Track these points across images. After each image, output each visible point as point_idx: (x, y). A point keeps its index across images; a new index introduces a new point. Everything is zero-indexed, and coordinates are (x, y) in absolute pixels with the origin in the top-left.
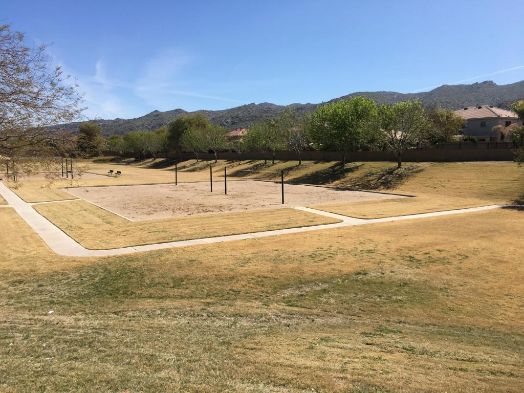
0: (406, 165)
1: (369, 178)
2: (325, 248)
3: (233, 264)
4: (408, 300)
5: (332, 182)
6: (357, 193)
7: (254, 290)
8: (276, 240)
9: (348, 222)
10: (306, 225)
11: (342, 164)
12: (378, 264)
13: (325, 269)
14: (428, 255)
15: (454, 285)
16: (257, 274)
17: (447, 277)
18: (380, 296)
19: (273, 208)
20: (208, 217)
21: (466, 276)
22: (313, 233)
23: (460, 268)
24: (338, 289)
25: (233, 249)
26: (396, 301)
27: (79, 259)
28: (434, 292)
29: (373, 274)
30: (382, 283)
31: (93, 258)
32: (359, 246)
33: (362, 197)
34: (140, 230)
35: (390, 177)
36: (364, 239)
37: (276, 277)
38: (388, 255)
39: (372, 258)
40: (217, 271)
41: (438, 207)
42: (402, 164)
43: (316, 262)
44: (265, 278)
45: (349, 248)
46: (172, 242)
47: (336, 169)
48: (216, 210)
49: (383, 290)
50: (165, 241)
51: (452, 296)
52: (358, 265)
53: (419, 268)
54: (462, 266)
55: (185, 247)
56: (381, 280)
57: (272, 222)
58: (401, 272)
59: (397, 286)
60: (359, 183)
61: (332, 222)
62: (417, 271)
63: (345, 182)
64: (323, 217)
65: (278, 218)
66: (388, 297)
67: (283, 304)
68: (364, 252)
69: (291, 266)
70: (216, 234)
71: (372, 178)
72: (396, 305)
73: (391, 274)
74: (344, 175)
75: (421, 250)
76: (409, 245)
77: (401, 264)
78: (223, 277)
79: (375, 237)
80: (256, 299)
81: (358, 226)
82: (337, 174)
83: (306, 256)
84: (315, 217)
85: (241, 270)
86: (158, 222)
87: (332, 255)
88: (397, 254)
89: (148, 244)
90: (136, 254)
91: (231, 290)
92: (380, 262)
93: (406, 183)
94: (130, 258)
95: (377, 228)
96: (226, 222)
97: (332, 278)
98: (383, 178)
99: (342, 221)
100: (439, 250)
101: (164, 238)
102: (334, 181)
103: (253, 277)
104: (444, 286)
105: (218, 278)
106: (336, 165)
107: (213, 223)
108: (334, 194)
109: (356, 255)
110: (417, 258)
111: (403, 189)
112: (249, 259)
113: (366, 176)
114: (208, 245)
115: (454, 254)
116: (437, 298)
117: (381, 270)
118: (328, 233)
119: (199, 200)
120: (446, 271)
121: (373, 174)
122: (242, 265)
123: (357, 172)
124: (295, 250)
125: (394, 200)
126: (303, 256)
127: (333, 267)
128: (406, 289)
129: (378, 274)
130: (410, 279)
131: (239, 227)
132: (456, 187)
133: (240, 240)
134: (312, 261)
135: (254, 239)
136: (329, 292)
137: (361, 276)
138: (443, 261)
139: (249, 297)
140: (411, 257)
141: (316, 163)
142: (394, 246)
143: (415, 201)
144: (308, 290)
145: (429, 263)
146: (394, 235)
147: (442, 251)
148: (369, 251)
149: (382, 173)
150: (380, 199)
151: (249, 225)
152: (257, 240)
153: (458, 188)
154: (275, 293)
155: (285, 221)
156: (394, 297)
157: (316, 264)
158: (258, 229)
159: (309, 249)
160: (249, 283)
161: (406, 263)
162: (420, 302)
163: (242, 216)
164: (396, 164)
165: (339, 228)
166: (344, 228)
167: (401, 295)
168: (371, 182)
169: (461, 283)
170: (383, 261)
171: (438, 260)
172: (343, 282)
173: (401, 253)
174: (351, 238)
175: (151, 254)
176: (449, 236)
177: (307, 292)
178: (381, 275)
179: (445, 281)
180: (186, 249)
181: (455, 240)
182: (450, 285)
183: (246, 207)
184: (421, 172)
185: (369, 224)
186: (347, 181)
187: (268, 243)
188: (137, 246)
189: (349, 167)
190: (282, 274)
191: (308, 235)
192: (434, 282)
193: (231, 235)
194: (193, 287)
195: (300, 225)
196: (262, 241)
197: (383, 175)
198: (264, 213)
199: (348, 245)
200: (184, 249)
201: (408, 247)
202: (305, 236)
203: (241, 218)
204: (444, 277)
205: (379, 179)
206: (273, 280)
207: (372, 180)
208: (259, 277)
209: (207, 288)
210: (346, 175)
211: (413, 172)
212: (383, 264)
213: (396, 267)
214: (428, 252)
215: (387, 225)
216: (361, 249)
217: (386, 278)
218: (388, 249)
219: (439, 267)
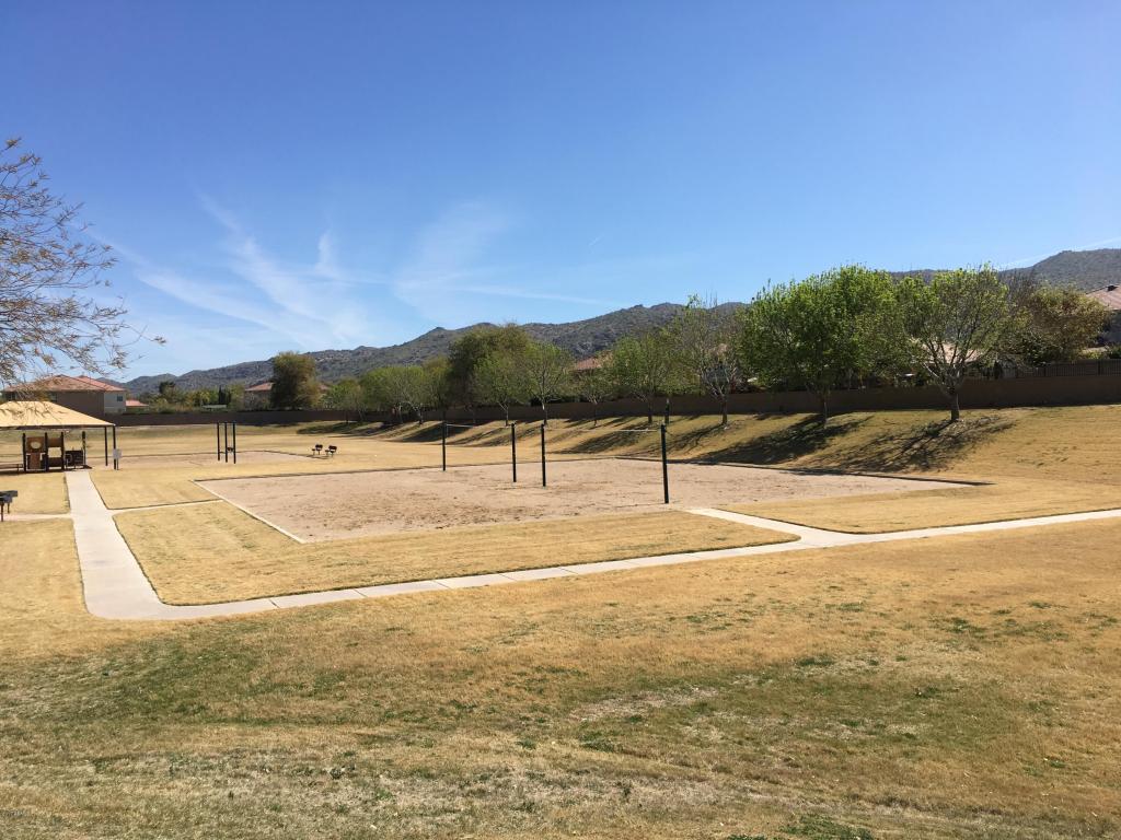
0: (969, 416)
1: (883, 447)
2: (738, 599)
3: (486, 638)
4: (932, 735)
5: (795, 458)
6: (850, 479)
7: (513, 702)
8: (620, 580)
9: (812, 539)
10: (704, 546)
11: (821, 419)
12: (866, 638)
13: (720, 649)
14: (1007, 617)
15: (1072, 693)
16: (536, 663)
17: (1054, 673)
18: (853, 724)
19: (640, 510)
20: (478, 533)
21: (1107, 669)
22: (716, 565)
23: (1092, 650)
24: (742, 704)
25: (505, 603)
26: (897, 740)
27: (128, 626)
28: (1011, 715)
29: (845, 664)
30: (867, 687)
31: (163, 623)
32: (825, 594)
33: (860, 486)
34: (310, 560)
35: (932, 445)
36: (842, 579)
37: (583, 670)
38: (898, 615)
39: (852, 625)
40: (440, 654)
41: (1046, 506)
42: (962, 413)
43: (703, 633)
44: (554, 671)
45: (798, 599)
46: (368, 586)
47: (805, 429)
48: (505, 517)
49: (866, 707)
50: (355, 584)
51: (1061, 725)
52: (810, 642)
53: (976, 649)
54: (1097, 643)
55: (392, 598)
56: (864, 680)
57: (625, 541)
58: (925, 660)
59: (907, 696)
60: (860, 459)
61: (771, 540)
62: (969, 655)
63: (826, 457)
64: (752, 529)
65: (643, 533)
66: (878, 726)
67: (575, 742)
68: (833, 609)
69: (634, 641)
70: (479, 569)
71: (890, 445)
72: (894, 750)
73: (897, 664)
74: (824, 442)
75: (988, 603)
76: (957, 592)
77: (928, 640)
78: (447, 670)
79: (871, 573)
80: (508, 727)
81: (833, 549)
82: (809, 439)
83: (680, 618)
84: (732, 528)
85: (501, 651)
86: (359, 543)
87: (748, 617)
88: (920, 614)
89: (310, 592)
90: (268, 614)
91: (454, 702)
92: (872, 634)
93: (971, 456)
94: (249, 625)
95: (882, 554)
96: (517, 542)
97: (734, 673)
98: (916, 446)
99: (797, 539)
100: (1038, 605)
101: (354, 578)
102: (801, 455)
103: (524, 669)
104: (1043, 697)
105: (436, 673)
106: (806, 422)
107: (484, 545)
108: (794, 481)
109: (811, 615)
110: (972, 624)
111: (962, 468)
112: (534, 625)
113: (876, 442)
114: (449, 592)
115: (1076, 613)
116: (1016, 731)
117: (869, 655)
118: (755, 564)
119: (480, 497)
120: (1052, 657)
121: (892, 438)
122: (509, 638)
123: (853, 434)
124: (657, 603)
125: (935, 493)
126: (672, 619)
127: (743, 644)
128: (933, 704)
129: (862, 663)
130: (948, 677)
131: (540, 555)
132: (1093, 461)
133: (531, 582)
134: (692, 630)
135: (567, 579)
136: (712, 709)
137: (814, 669)
138: (1045, 632)
139: (495, 721)
140: (958, 621)
141: (762, 419)
142: (915, 596)
143: (991, 494)
144: (656, 704)
145: (1005, 637)
146: (923, 569)
147: (1047, 605)
148: (849, 607)
149: (912, 436)
150: (903, 490)
151: (567, 548)
152: (572, 580)
153: (1098, 463)
154: (567, 711)
155: (657, 537)
156: (893, 728)
157: (701, 638)
158: (587, 557)
159: (693, 601)
160: (507, 685)
161: (942, 636)
162: (967, 743)
163: (558, 529)
164: (946, 415)
165: (786, 553)
166: (797, 553)
167: (914, 722)
168: (888, 456)
169: (1091, 688)
170: (882, 630)
171: (1031, 630)
172: (760, 683)
173: (932, 612)
174: (809, 576)
175: (303, 615)
176: (1066, 570)
177: (652, 710)
178: (868, 667)
179: (1046, 684)
180: (393, 602)
181: (1084, 580)
182: (1058, 695)
183: (578, 511)
184: (1007, 431)
185: (864, 545)
186: (831, 456)
187: (599, 588)
188: (281, 595)
189: (835, 425)
190: (601, 663)
191: (702, 570)
192: (1014, 686)
193: (514, 570)
194: (357, 695)
195: (691, 548)
196: (583, 584)
197: (916, 440)
198: (613, 523)
199: (797, 592)
200: (384, 604)
201: (954, 598)
202: (694, 571)
203: (557, 532)
204: (1044, 675)
205: (906, 449)
206: (573, 679)
207: (890, 452)
208: (538, 669)
209: (394, 698)
210: (828, 441)
211: (989, 431)
212: (878, 638)
213: (914, 645)
214: (1005, 608)
215: (908, 546)
216: (829, 601)
217: (880, 676)
218: (902, 600)
219: (1030, 647)
